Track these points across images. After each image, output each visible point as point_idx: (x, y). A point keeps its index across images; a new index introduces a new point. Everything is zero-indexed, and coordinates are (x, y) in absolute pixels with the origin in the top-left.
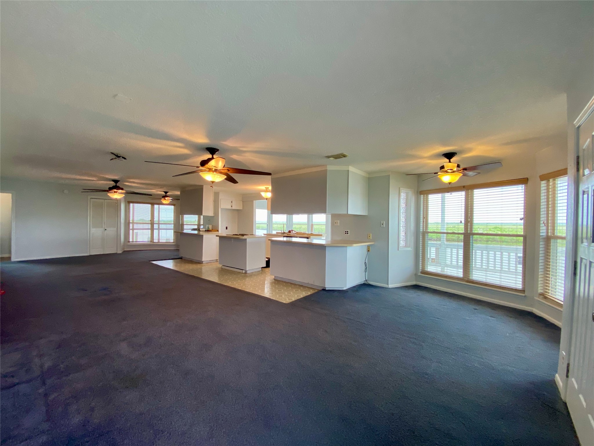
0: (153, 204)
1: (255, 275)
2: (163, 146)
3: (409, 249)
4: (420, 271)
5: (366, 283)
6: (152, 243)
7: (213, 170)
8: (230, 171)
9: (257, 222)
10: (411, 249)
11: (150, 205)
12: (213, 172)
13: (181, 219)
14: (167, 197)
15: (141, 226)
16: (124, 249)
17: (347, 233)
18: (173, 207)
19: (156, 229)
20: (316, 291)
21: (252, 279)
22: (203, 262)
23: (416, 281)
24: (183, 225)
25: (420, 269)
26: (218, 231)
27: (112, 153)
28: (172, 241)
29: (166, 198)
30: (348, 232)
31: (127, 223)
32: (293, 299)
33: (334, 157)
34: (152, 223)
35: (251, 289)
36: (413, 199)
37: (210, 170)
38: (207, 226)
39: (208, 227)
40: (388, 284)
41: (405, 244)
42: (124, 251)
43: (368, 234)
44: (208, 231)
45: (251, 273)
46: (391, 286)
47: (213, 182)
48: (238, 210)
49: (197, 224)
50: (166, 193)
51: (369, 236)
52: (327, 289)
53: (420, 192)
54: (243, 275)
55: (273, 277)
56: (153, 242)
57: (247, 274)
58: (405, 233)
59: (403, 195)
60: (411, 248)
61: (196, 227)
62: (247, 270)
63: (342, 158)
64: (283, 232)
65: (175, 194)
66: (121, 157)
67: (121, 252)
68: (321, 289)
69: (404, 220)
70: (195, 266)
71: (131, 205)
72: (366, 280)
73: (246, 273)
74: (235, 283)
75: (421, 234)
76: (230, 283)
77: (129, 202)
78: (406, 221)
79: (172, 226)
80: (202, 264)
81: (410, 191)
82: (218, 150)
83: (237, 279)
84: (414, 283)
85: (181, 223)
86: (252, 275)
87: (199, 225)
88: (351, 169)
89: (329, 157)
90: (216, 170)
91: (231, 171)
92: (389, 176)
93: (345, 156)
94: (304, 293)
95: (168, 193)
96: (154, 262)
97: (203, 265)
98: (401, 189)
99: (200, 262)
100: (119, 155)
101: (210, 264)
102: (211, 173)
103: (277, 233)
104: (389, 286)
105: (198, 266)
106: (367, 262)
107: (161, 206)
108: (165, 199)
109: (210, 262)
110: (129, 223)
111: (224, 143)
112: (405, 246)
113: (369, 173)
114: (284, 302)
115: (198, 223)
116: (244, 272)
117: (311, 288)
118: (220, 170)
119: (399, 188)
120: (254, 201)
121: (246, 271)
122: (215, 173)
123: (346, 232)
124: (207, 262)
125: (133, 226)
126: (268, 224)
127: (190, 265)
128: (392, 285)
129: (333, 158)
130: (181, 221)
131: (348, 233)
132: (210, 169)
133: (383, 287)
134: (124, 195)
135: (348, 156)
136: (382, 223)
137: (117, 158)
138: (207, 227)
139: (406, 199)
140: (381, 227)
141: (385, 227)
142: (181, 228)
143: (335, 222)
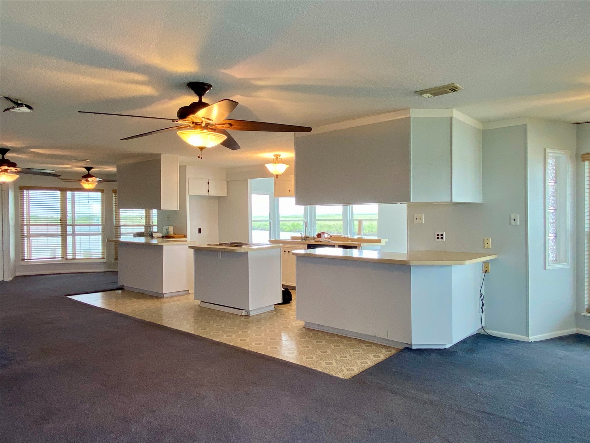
0: (63, 190)
1: (264, 319)
2: (107, 82)
3: (565, 266)
4: (586, 307)
5: (482, 332)
6: (64, 261)
7: (203, 125)
8: (232, 127)
9: (253, 219)
10: (566, 266)
11: (59, 192)
12: (204, 128)
13: (114, 215)
14: (91, 176)
15: (44, 230)
16: (15, 272)
17: (440, 237)
18: (99, 194)
19: (70, 235)
20: (393, 351)
21: (263, 328)
22: (165, 295)
23: (577, 327)
24: (118, 226)
25: (586, 303)
26: (185, 237)
27: (7, 98)
28: (100, 256)
29: (89, 179)
30: (442, 235)
31: (20, 226)
32: (356, 371)
33: (433, 92)
34: (64, 225)
35: (269, 349)
36: (570, 169)
37: (197, 125)
38: (165, 228)
39: (168, 230)
40: (527, 335)
41: (556, 256)
42: (16, 277)
43: (484, 239)
44: (167, 237)
45: (257, 315)
46: (532, 338)
47: (202, 149)
48: (218, 198)
49: (144, 224)
50: (89, 169)
51: (486, 242)
52: (414, 348)
53: (583, 155)
54: (243, 319)
55: (302, 323)
56: (67, 259)
57: (250, 319)
58: (556, 236)
59: (551, 163)
60: (568, 264)
61: (142, 230)
62: (250, 309)
63: (451, 93)
64: (303, 236)
65: (106, 171)
66: (24, 105)
67: (10, 279)
68: (402, 347)
69: (553, 211)
70: (151, 304)
71: (25, 192)
72: (482, 327)
73: (248, 316)
74: (234, 336)
75: (586, 237)
76: (225, 336)
77: (22, 188)
78: (556, 213)
79: (99, 229)
80: (162, 299)
81: (563, 154)
82: (209, 86)
83: (235, 328)
84: (573, 330)
85: (114, 224)
86: (260, 319)
87: (148, 226)
88: (457, 114)
89: (421, 93)
90: (207, 126)
91: (235, 126)
92: (526, 125)
93: (454, 89)
94: (372, 356)
95: (93, 170)
96: (75, 298)
97: (164, 300)
98: (548, 151)
99: (159, 296)
100: (19, 102)
101: (176, 298)
102: (199, 131)
103: (293, 238)
104: (530, 337)
105: (157, 303)
106: (483, 292)
107: (77, 194)
108: (87, 181)
109: (178, 294)
110: (23, 225)
111: (227, 71)
112: (556, 260)
113: (485, 121)
114: (340, 376)
115: (146, 223)
116: (244, 313)
117: (384, 346)
118: (215, 124)
119: (545, 149)
120: (249, 180)
121: (248, 312)
122: (205, 131)
123: (438, 235)
124: (171, 295)
125: (29, 230)
126: (271, 221)
127: (142, 301)
128: (535, 337)
129: (431, 94)
130: (114, 220)
131: (442, 238)
132: (197, 123)
133: (518, 341)
134: (18, 176)
135: (461, 89)
136: (512, 217)
137: (15, 106)
138: (164, 230)
139: (556, 170)
140: (510, 224)
141: (518, 224)
142: (116, 233)
143: (415, 216)
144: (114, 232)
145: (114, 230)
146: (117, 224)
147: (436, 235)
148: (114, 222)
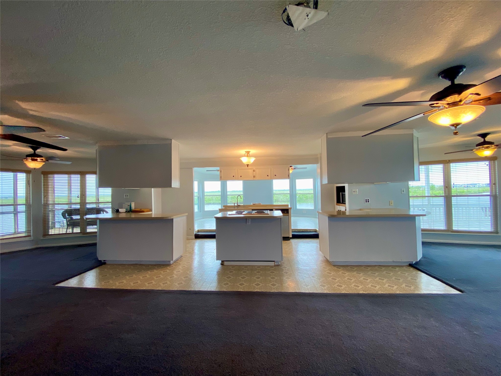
17: (367, 201)
22: (171, 262)
24: (46, 205)
51: (391, 203)
52: (414, 263)
79: (24, 208)
99: (164, 264)
120: (193, 168)
136: (402, 190)
140: (401, 193)
141: (405, 193)
142: (44, 211)
143: (353, 191)
144: (42, 210)
145: (42, 208)
146: (45, 203)
147: (365, 200)
148: (43, 202)
